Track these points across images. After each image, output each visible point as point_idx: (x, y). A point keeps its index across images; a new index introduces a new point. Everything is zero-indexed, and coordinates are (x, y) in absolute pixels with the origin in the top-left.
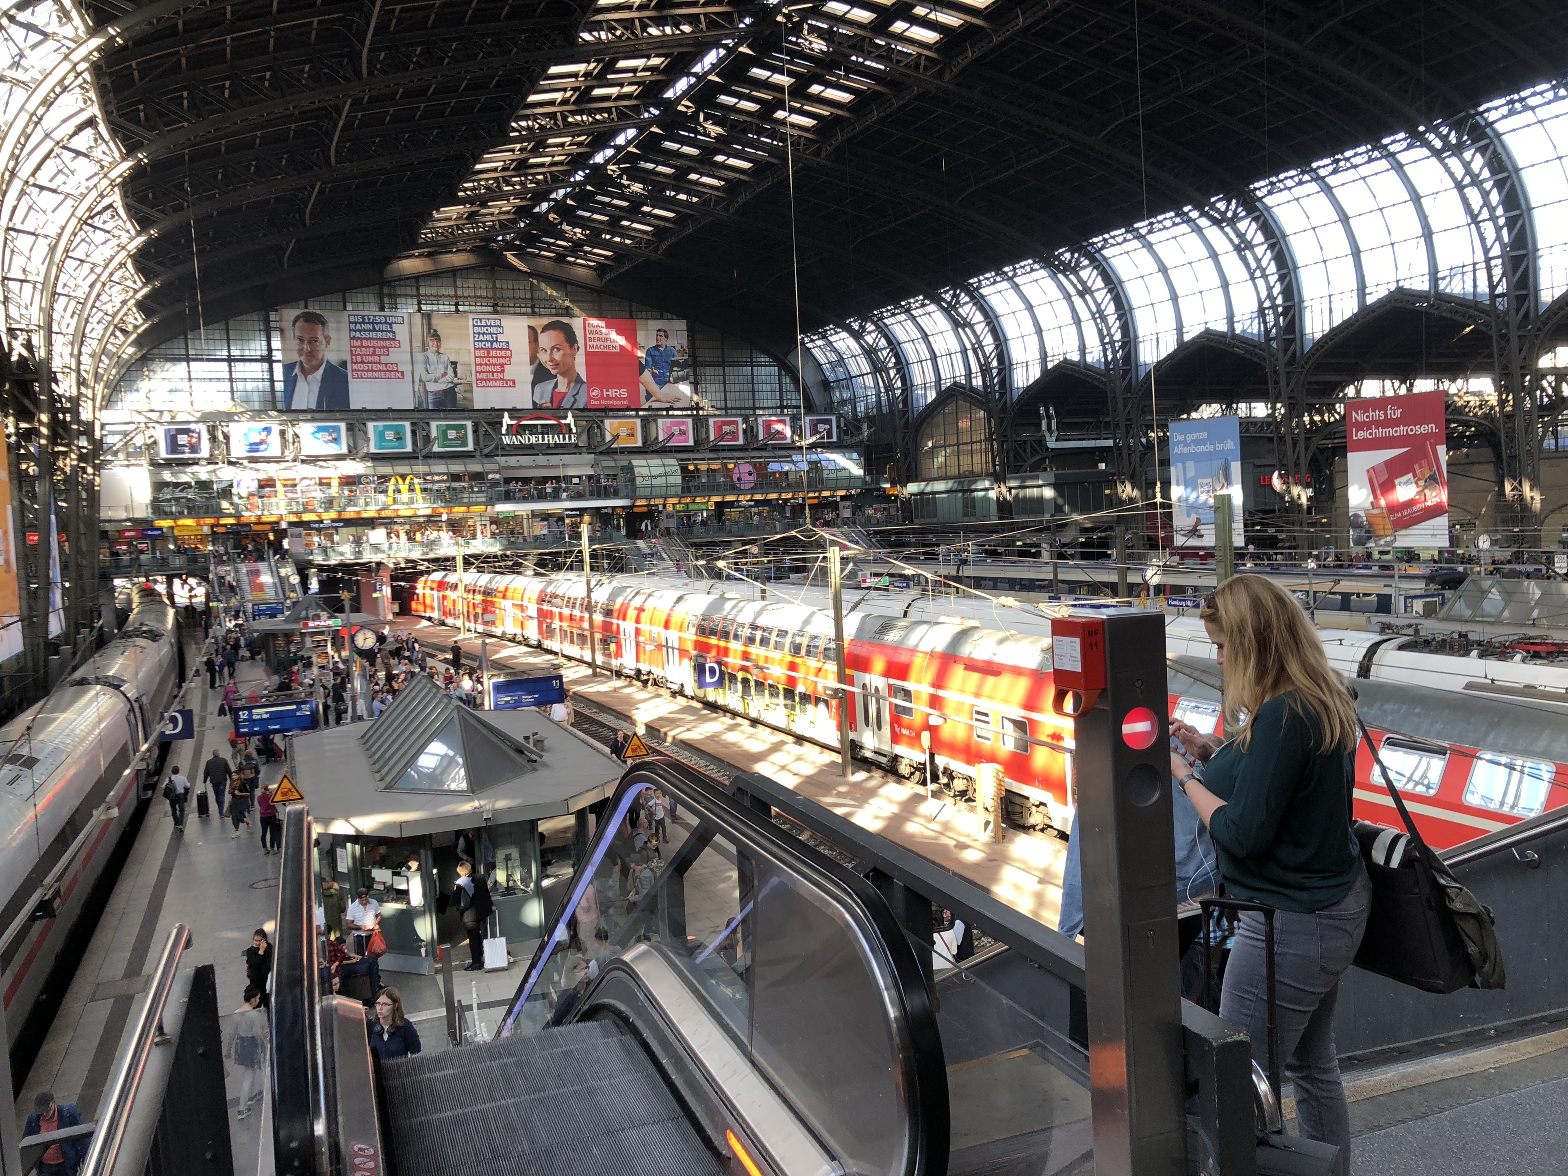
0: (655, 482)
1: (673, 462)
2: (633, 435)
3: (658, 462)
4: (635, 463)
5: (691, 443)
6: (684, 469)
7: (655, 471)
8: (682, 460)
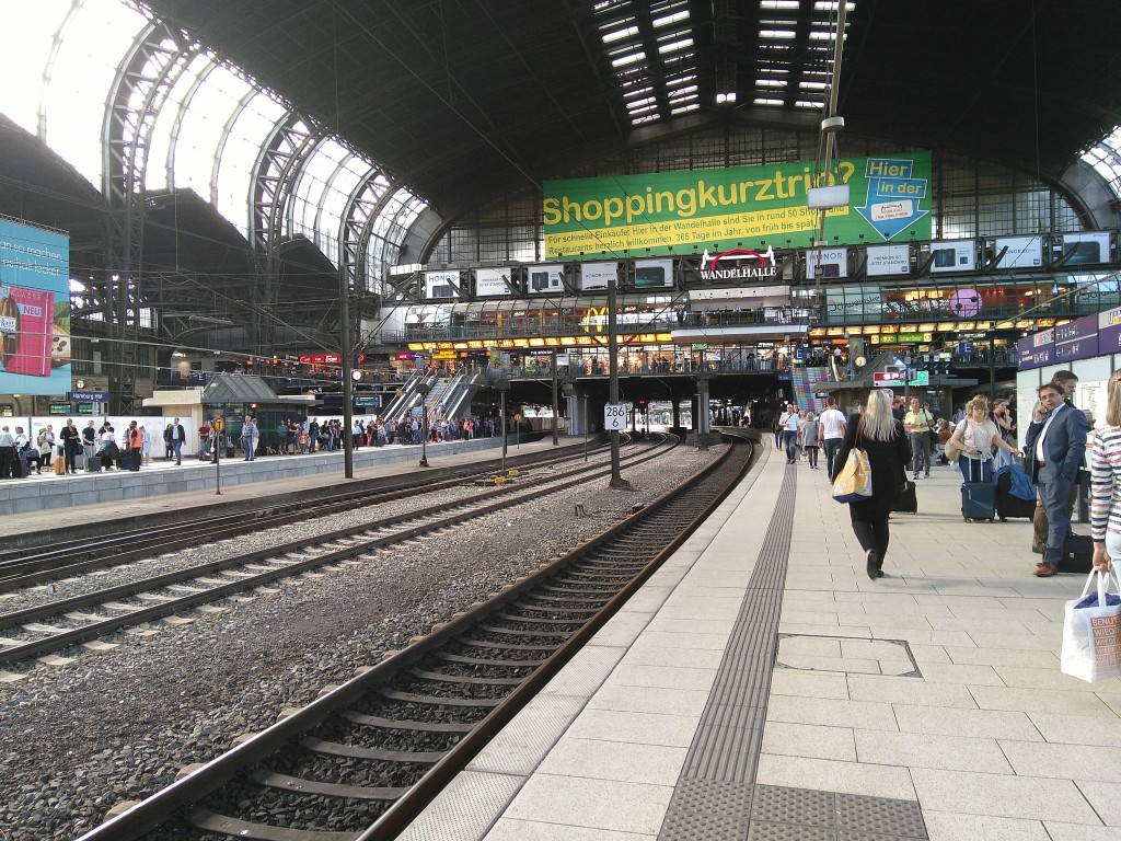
0: (848, 309)
1: (876, 289)
3: (857, 291)
4: (829, 291)
5: (907, 271)
7: (849, 299)
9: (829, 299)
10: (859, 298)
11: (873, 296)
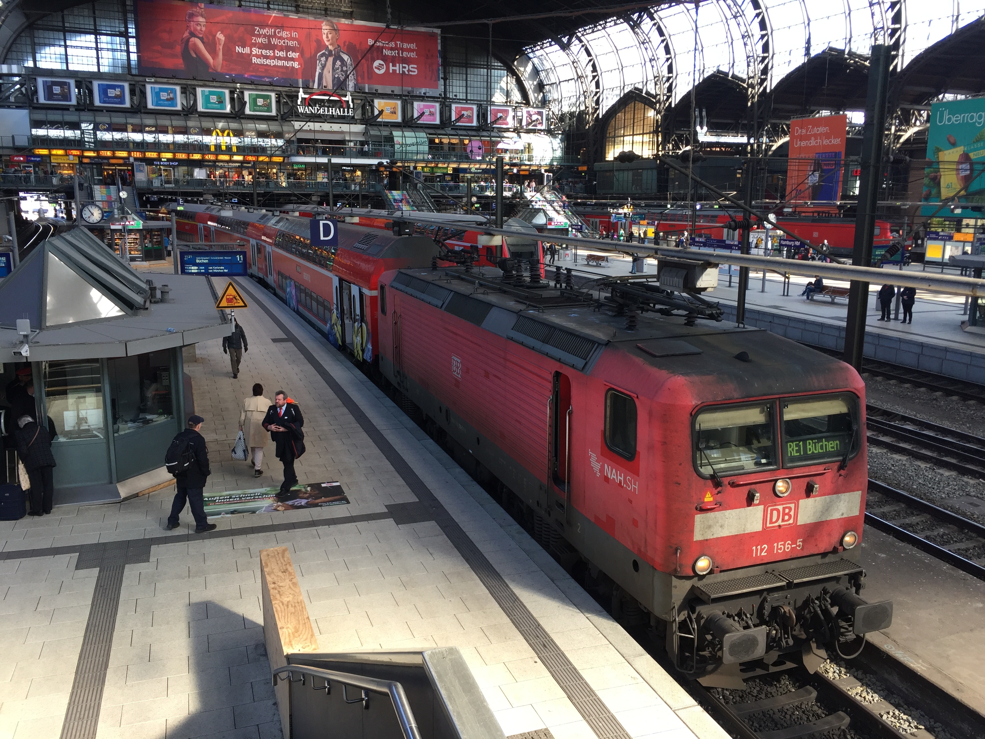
0: (408, 148)
1: (423, 135)
2: (395, 113)
3: (412, 134)
4: (395, 133)
5: (438, 122)
6: (431, 142)
7: (409, 141)
8: (430, 134)
9: (395, 139)
10: (414, 140)
11: (423, 140)
